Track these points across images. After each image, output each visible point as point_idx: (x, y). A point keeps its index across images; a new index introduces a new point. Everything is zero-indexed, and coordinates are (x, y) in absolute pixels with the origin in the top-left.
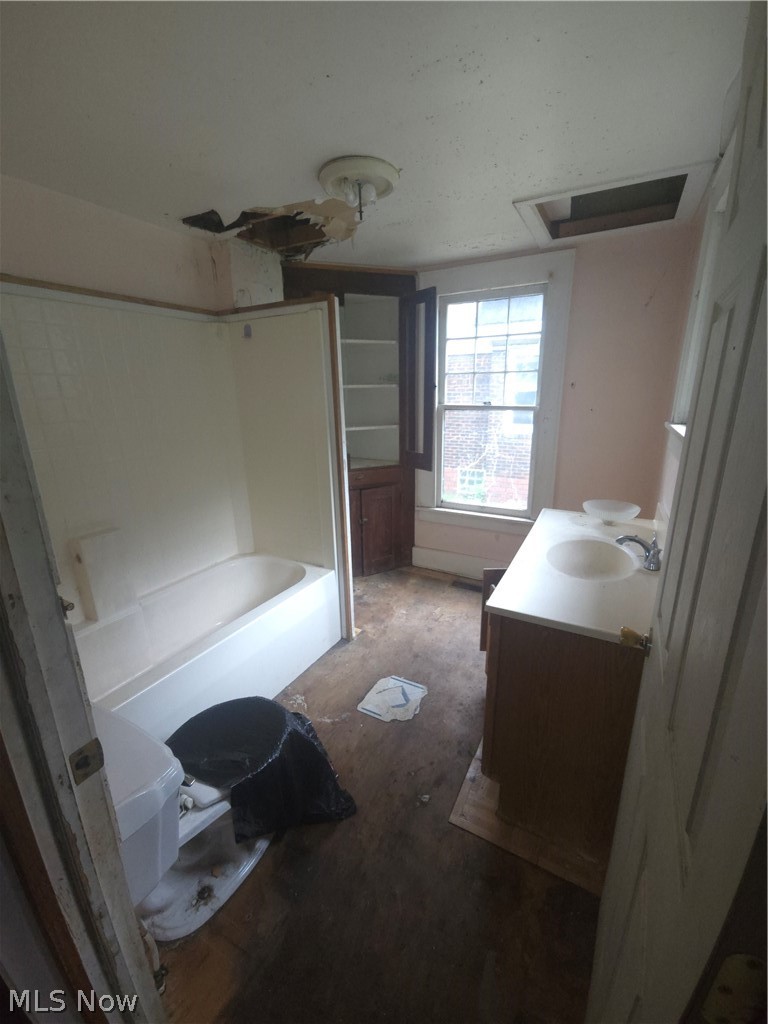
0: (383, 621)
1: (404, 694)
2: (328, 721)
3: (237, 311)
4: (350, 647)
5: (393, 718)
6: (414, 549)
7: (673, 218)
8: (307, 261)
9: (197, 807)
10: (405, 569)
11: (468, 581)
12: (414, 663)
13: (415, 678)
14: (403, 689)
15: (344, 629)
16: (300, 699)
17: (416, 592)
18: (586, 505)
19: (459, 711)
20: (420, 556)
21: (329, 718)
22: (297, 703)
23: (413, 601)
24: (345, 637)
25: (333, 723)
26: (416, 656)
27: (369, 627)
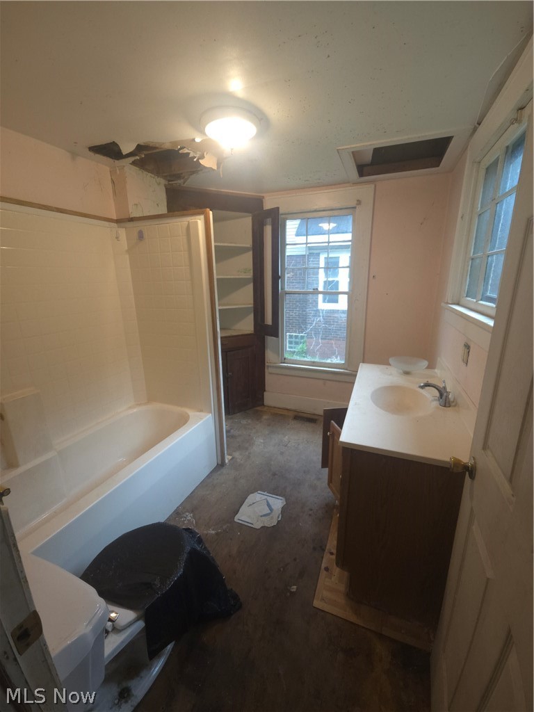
0: (247, 449)
1: (269, 505)
2: (213, 532)
3: (132, 220)
4: (224, 471)
5: (262, 525)
6: (265, 393)
7: (438, 166)
8: (185, 185)
9: (116, 630)
10: (259, 408)
11: (305, 415)
12: (273, 481)
13: (275, 491)
14: (267, 502)
15: (219, 458)
16: (189, 516)
17: (269, 425)
18: (391, 361)
19: (310, 515)
20: (270, 398)
21: (213, 530)
22: (188, 520)
23: (267, 432)
24: (220, 463)
25: (217, 534)
26: (274, 474)
27: (237, 454)
